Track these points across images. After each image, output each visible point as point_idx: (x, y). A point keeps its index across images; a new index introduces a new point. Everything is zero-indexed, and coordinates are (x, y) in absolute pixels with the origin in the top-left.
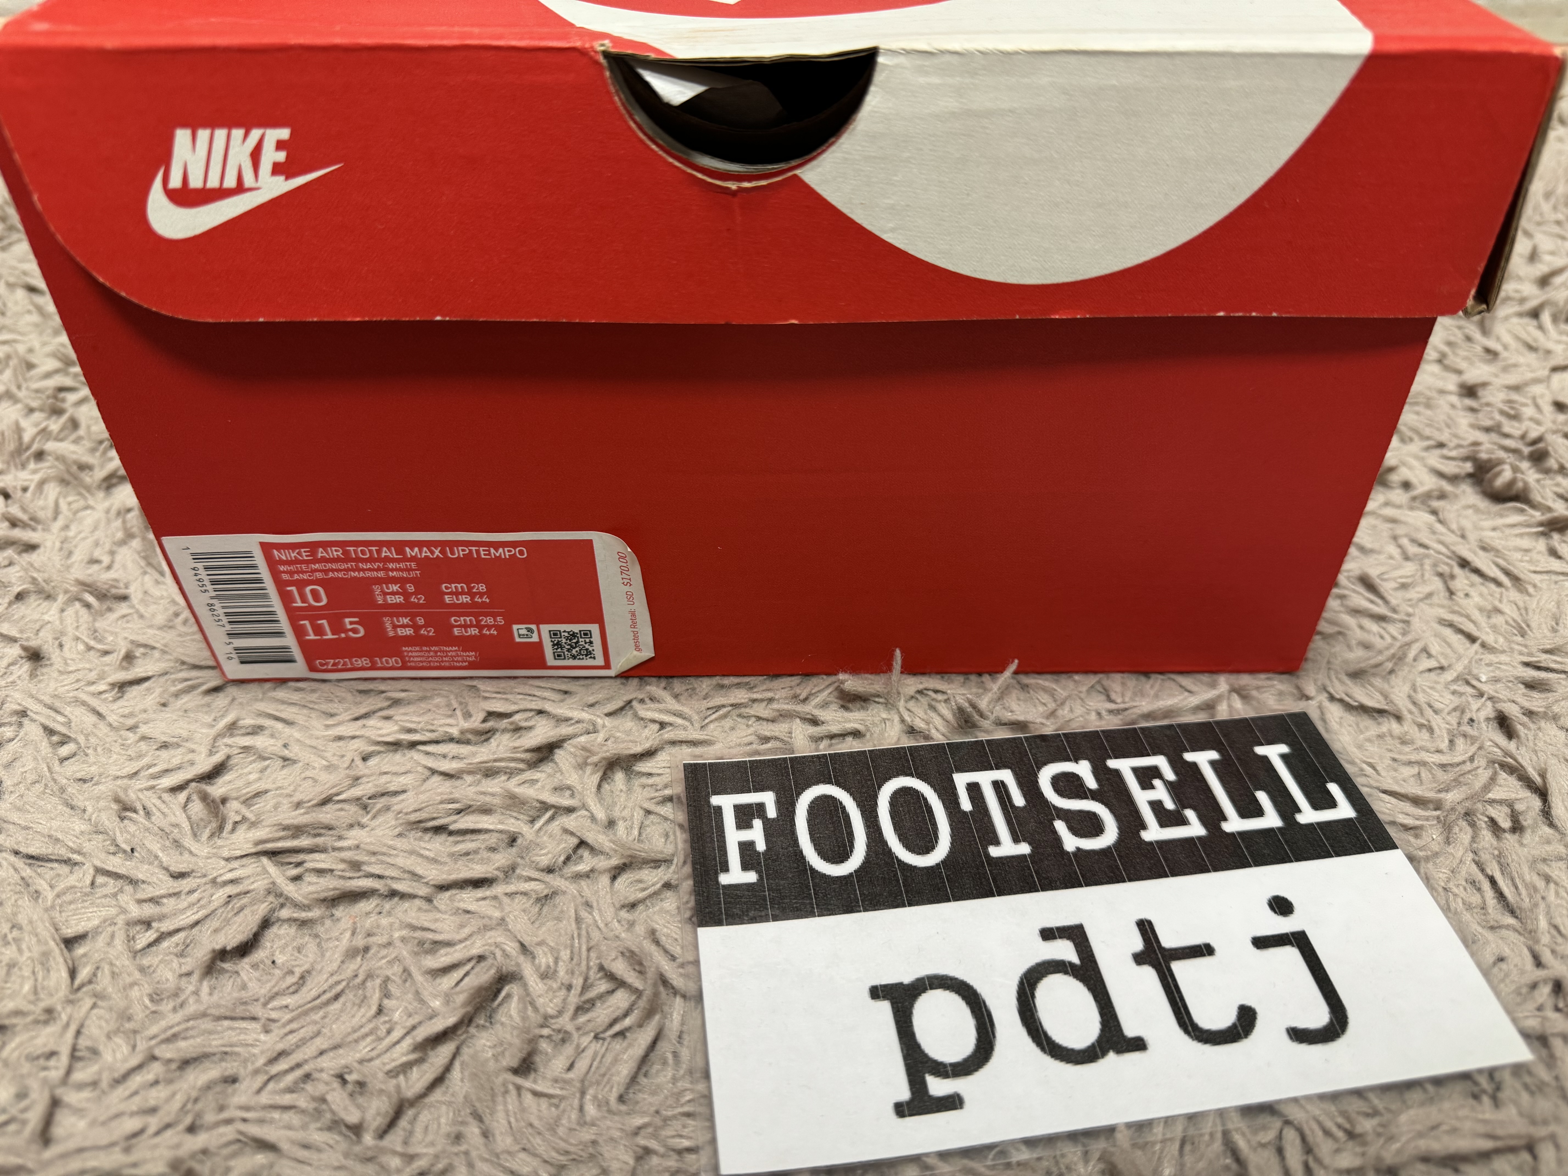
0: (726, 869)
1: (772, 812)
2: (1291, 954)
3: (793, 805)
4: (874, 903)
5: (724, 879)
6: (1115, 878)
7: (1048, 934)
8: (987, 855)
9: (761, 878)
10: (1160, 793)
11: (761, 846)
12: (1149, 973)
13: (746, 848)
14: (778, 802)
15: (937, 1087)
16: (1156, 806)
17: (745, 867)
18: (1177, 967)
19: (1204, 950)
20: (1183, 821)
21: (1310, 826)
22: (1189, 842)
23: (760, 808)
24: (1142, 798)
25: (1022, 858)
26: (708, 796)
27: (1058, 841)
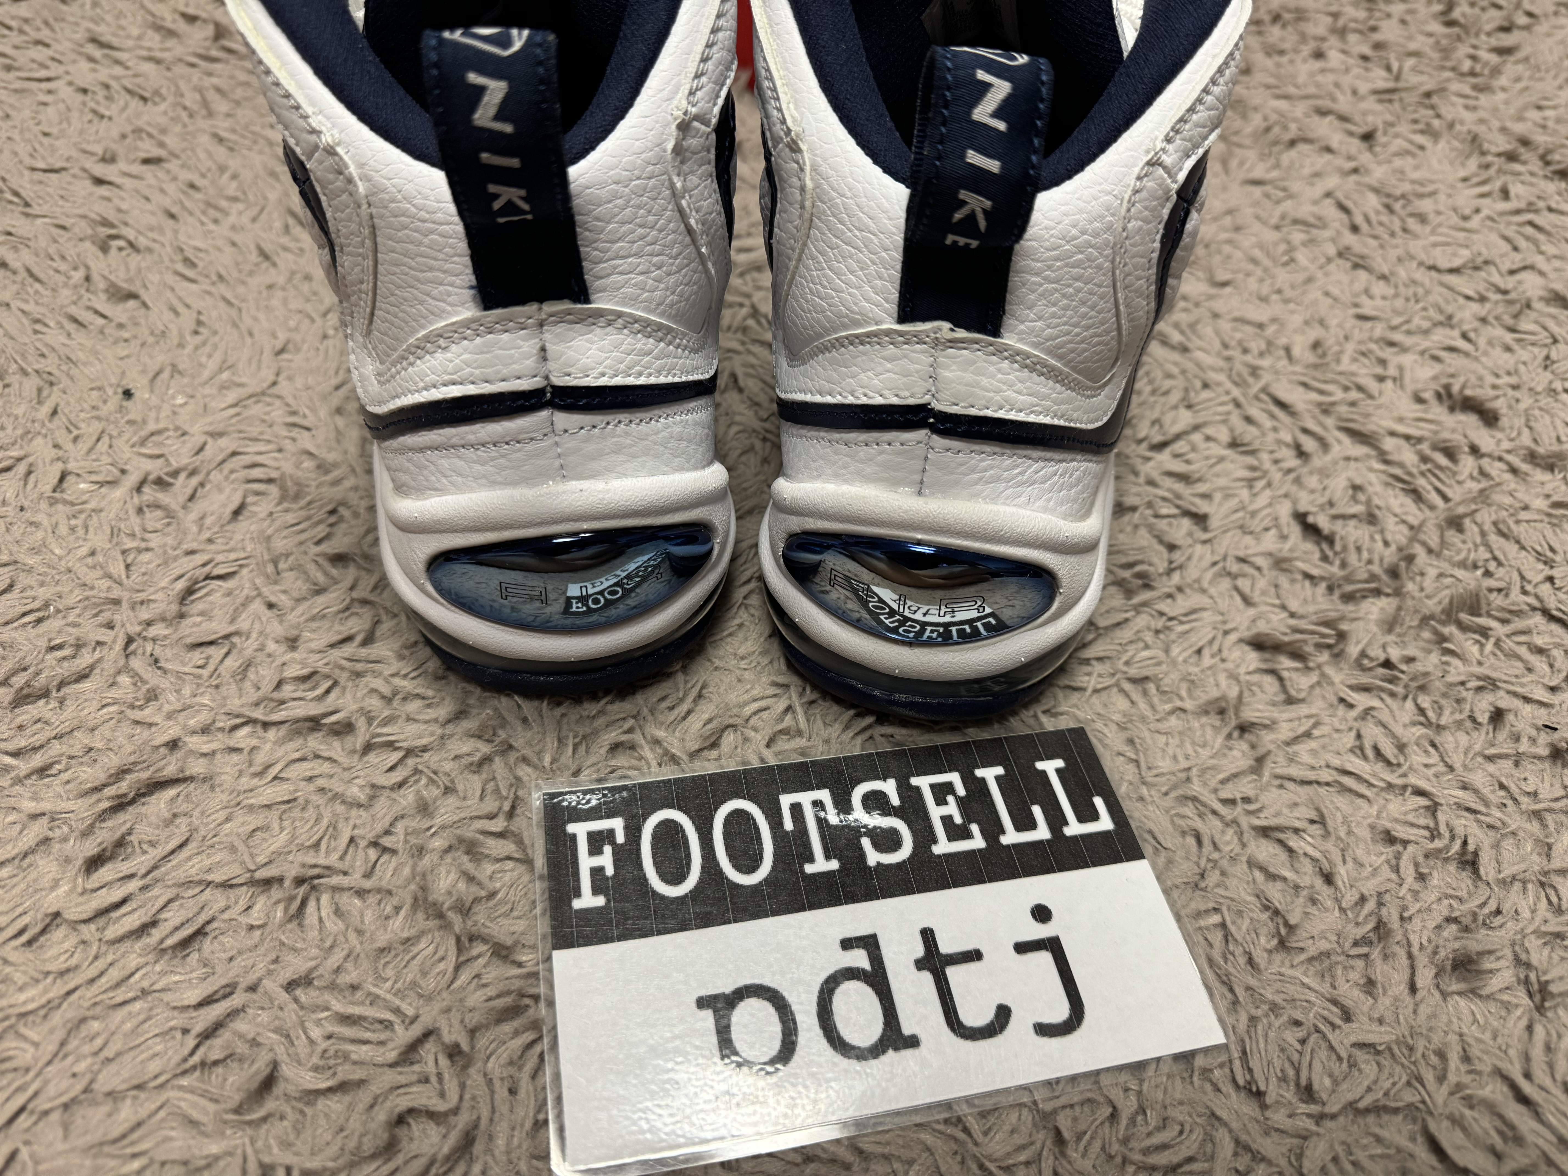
0: (578, 894)
1: (620, 838)
2: (1045, 958)
3: (639, 829)
4: (704, 920)
5: (577, 904)
6: (907, 890)
7: (847, 944)
8: (803, 872)
9: (608, 901)
10: (952, 808)
11: (610, 871)
12: (927, 977)
13: (597, 872)
14: (626, 828)
16: (947, 820)
17: (596, 891)
18: (951, 972)
19: (974, 956)
20: (968, 835)
21: (1074, 838)
22: (971, 853)
23: (611, 833)
24: (936, 813)
25: (831, 874)
26: (564, 825)
27: (862, 856)
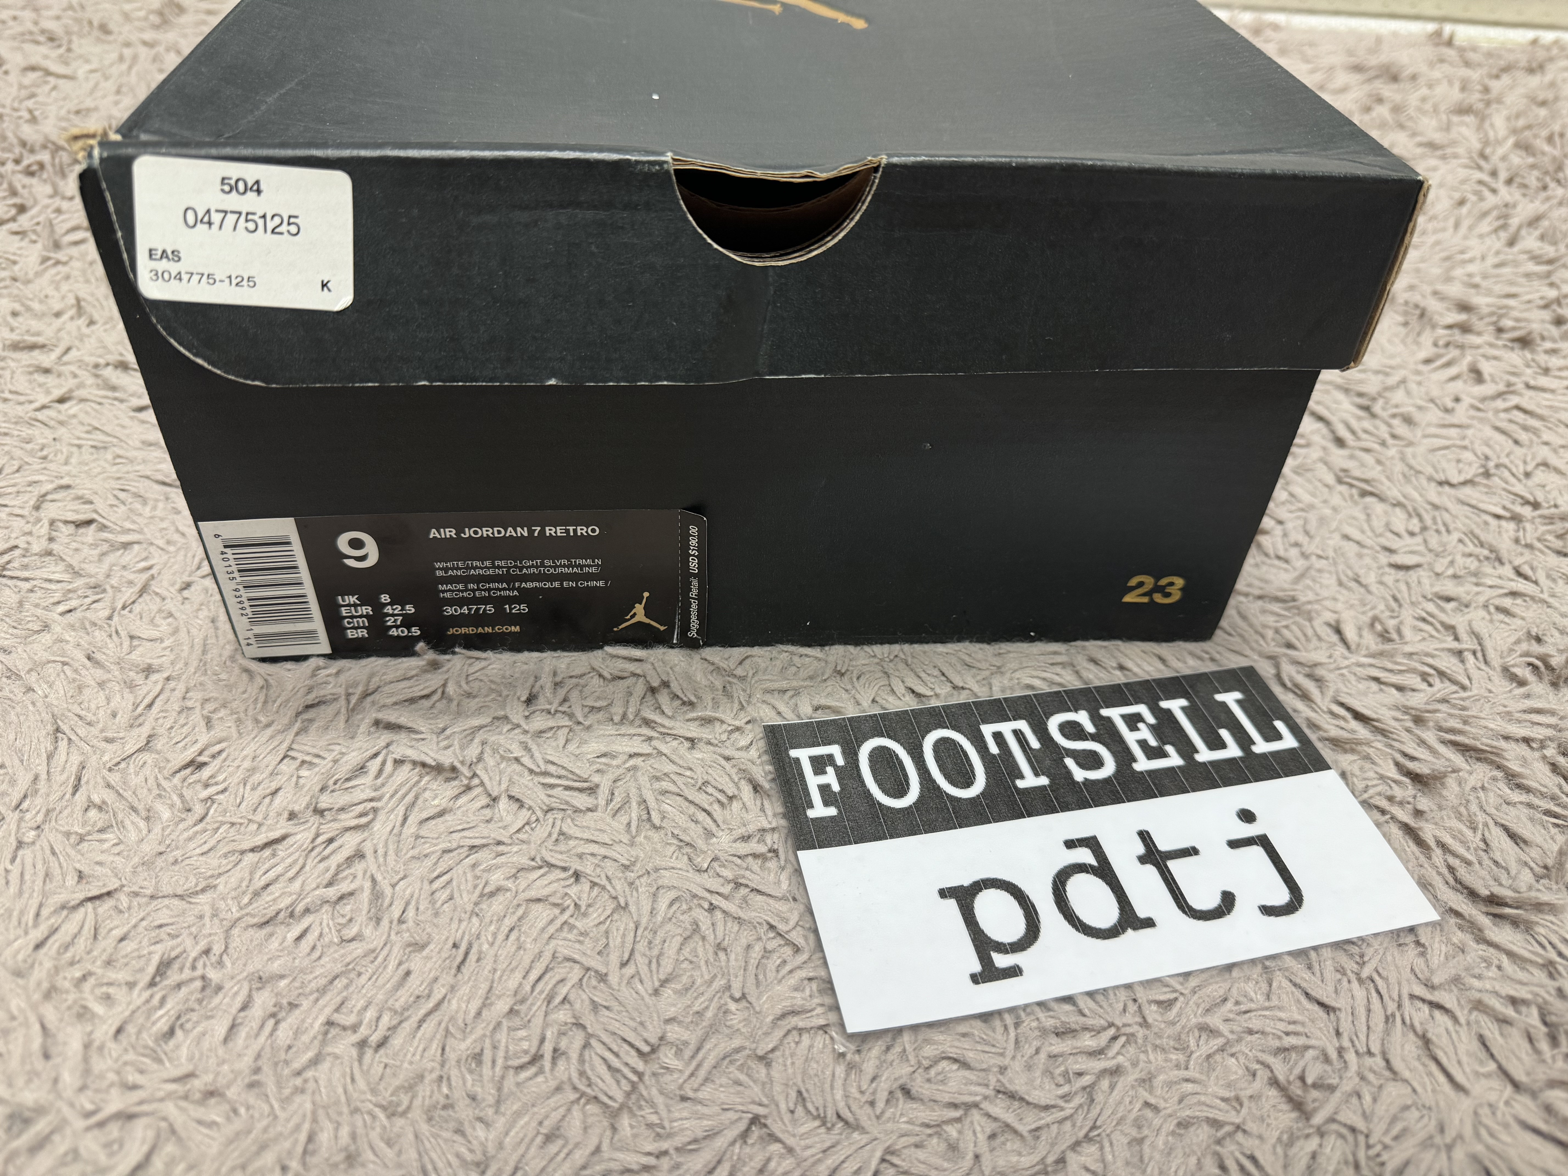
0: (811, 806)
1: (840, 761)
2: (1257, 851)
3: (856, 754)
4: (931, 827)
5: (811, 814)
6: (1117, 800)
7: (1070, 844)
8: (1016, 787)
9: (840, 812)
10: (1144, 733)
11: (836, 788)
12: (1151, 871)
13: (824, 789)
14: (844, 753)
15: (1001, 961)
16: (1143, 744)
17: (826, 804)
18: (1171, 864)
19: (1191, 852)
20: (1164, 755)
21: (1264, 756)
22: (1171, 770)
23: (830, 758)
24: (1131, 738)
25: (1042, 788)
26: (787, 750)
27: (1069, 774)
